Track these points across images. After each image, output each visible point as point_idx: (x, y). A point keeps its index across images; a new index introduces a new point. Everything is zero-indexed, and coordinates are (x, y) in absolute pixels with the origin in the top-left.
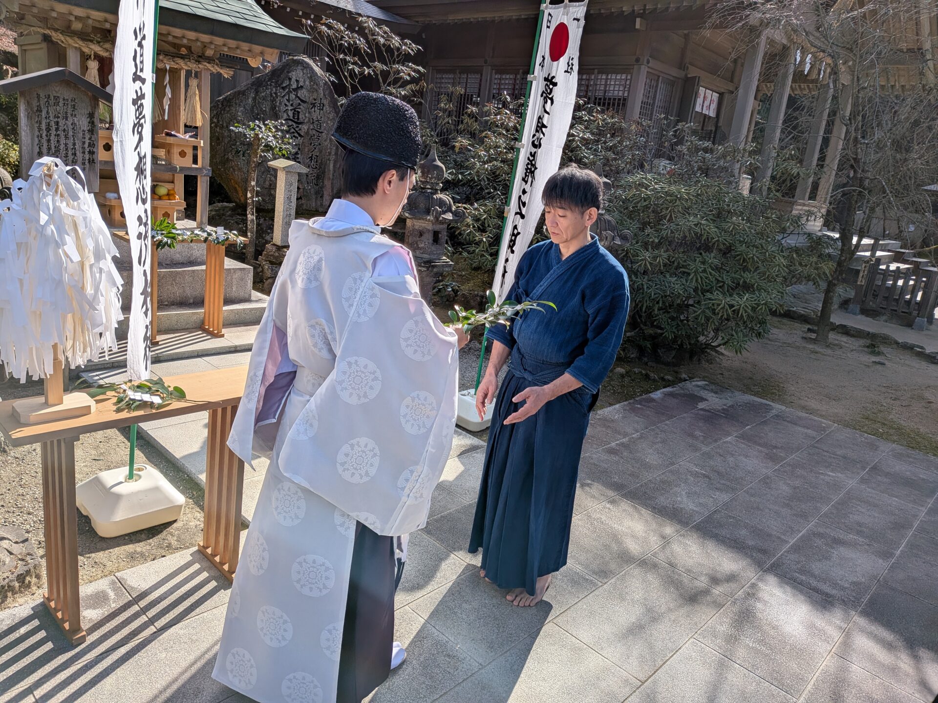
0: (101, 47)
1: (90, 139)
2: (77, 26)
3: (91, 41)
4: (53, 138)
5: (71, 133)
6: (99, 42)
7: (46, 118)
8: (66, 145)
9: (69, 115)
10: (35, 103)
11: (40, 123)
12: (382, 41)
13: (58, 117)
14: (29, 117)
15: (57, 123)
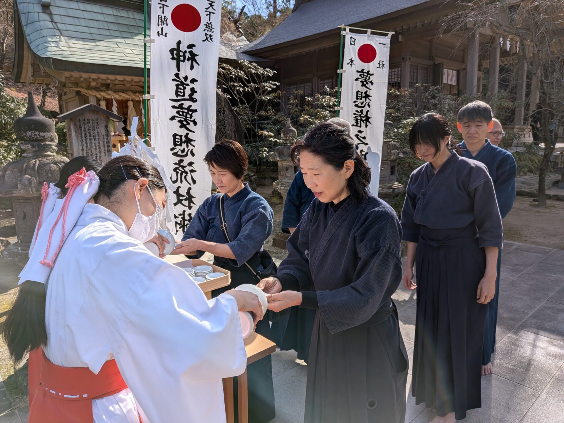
0: (106, 93)
1: (107, 139)
2: (93, 84)
3: (101, 91)
4: (88, 141)
5: (97, 137)
6: (104, 91)
7: (84, 131)
8: (95, 143)
9: (95, 128)
10: (78, 124)
11: (82, 134)
12: (253, 71)
13: (90, 130)
14: (76, 132)
15: (90, 133)
